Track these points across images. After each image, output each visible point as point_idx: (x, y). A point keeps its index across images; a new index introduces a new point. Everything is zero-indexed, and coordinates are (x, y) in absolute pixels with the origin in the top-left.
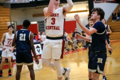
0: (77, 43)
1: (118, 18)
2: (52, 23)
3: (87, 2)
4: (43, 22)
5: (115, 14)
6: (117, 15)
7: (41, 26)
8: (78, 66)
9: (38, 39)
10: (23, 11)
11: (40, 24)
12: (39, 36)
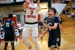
0: (41, 29)
1: (66, 13)
2: (31, 14)
3: (47, 3)
4: (20, 15)
5: (65, 10)
6: (66, 11)
7: (18, 18)
8: (42, 43)
9: (17, 26)
10: (7, 8)
11: (18, 16)
12: (17, 24)
